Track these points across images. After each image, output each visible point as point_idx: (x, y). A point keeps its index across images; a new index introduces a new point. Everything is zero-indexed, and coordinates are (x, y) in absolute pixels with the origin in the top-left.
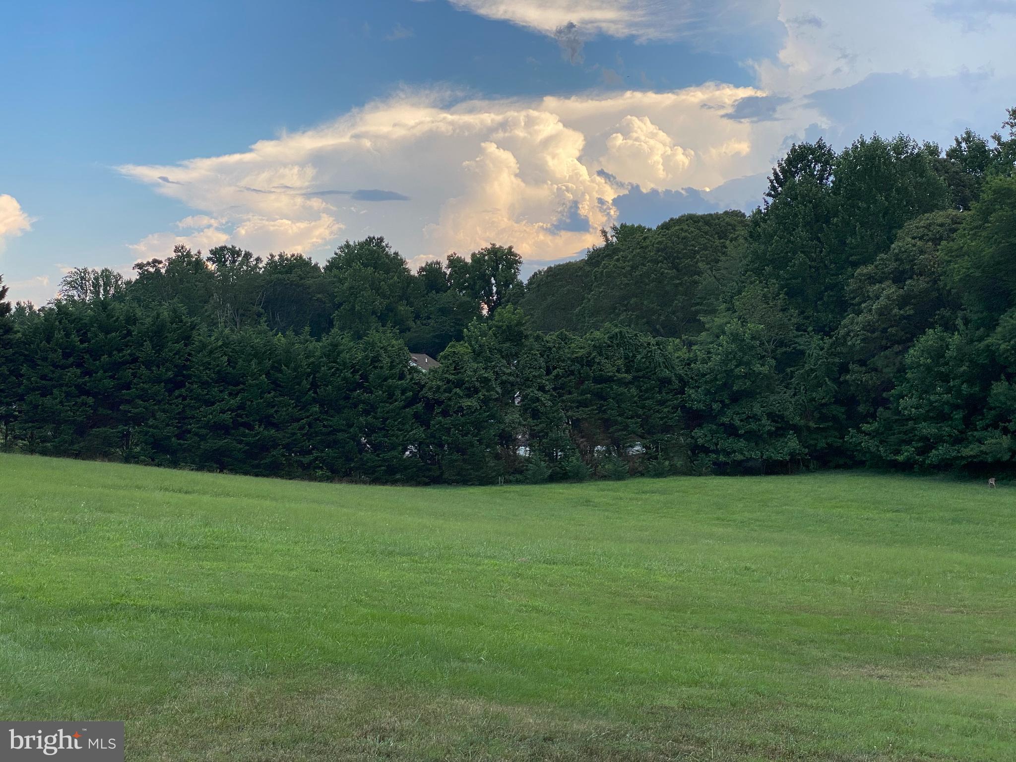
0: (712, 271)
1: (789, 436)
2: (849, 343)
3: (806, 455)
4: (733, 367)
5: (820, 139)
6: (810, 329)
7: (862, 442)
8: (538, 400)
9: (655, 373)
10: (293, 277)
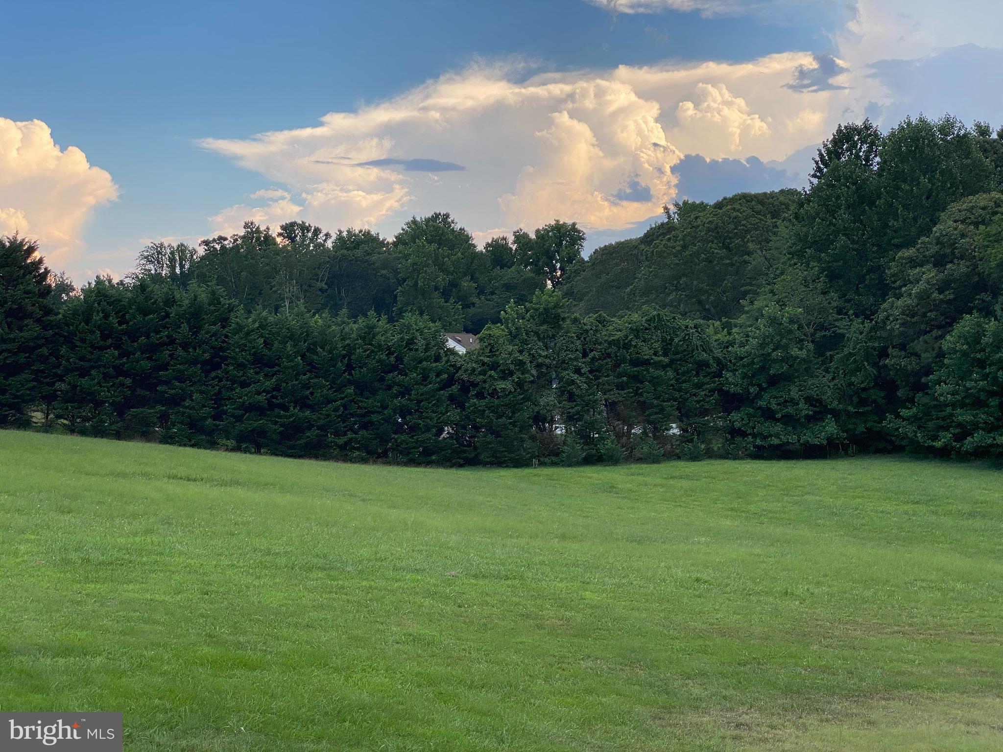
0: (762, 251)
1: (827, 421)
2: (888, 328)
3: (844, 439)
4: (770, 351)
5: (867, 119)
6: (851, 312)
7: (900, 427)
8: (573, 382)
9: (693, 356)
10: (358, 253)
